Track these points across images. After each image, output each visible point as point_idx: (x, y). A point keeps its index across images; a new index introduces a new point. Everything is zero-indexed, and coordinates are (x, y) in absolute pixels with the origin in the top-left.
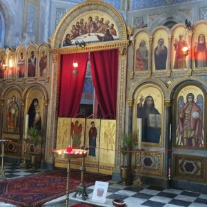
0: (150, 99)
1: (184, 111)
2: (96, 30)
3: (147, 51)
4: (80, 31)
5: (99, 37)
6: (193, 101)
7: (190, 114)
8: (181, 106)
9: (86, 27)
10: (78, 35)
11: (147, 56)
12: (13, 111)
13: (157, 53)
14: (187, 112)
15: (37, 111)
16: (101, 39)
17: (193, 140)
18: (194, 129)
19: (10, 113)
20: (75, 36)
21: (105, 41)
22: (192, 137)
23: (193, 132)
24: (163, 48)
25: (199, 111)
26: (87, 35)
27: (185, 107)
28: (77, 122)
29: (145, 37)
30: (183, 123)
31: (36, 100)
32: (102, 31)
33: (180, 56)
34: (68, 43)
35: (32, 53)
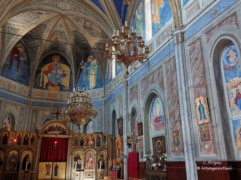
0: (79, 155)
2: (59, 130)
5: (60, 133)
7: (90, 159)
8: (87, 157)
9: (54, 128)
10: (51, 131)
11: (78, 141)
12: (13, 160)
13: (81, 141)
15: (28, 160)
16: (61, 134)
18: (91, 164)
19: (10, 161)
20: (49, 131)
22: (90, 166)
25: (92, 158)
28: (49, 164)
29: (77, 135)
30: (88, 162)
31: (28, 155)
32: (61, 131)
33: (88, 142)
34: (46, 133)
35: (26, 135)
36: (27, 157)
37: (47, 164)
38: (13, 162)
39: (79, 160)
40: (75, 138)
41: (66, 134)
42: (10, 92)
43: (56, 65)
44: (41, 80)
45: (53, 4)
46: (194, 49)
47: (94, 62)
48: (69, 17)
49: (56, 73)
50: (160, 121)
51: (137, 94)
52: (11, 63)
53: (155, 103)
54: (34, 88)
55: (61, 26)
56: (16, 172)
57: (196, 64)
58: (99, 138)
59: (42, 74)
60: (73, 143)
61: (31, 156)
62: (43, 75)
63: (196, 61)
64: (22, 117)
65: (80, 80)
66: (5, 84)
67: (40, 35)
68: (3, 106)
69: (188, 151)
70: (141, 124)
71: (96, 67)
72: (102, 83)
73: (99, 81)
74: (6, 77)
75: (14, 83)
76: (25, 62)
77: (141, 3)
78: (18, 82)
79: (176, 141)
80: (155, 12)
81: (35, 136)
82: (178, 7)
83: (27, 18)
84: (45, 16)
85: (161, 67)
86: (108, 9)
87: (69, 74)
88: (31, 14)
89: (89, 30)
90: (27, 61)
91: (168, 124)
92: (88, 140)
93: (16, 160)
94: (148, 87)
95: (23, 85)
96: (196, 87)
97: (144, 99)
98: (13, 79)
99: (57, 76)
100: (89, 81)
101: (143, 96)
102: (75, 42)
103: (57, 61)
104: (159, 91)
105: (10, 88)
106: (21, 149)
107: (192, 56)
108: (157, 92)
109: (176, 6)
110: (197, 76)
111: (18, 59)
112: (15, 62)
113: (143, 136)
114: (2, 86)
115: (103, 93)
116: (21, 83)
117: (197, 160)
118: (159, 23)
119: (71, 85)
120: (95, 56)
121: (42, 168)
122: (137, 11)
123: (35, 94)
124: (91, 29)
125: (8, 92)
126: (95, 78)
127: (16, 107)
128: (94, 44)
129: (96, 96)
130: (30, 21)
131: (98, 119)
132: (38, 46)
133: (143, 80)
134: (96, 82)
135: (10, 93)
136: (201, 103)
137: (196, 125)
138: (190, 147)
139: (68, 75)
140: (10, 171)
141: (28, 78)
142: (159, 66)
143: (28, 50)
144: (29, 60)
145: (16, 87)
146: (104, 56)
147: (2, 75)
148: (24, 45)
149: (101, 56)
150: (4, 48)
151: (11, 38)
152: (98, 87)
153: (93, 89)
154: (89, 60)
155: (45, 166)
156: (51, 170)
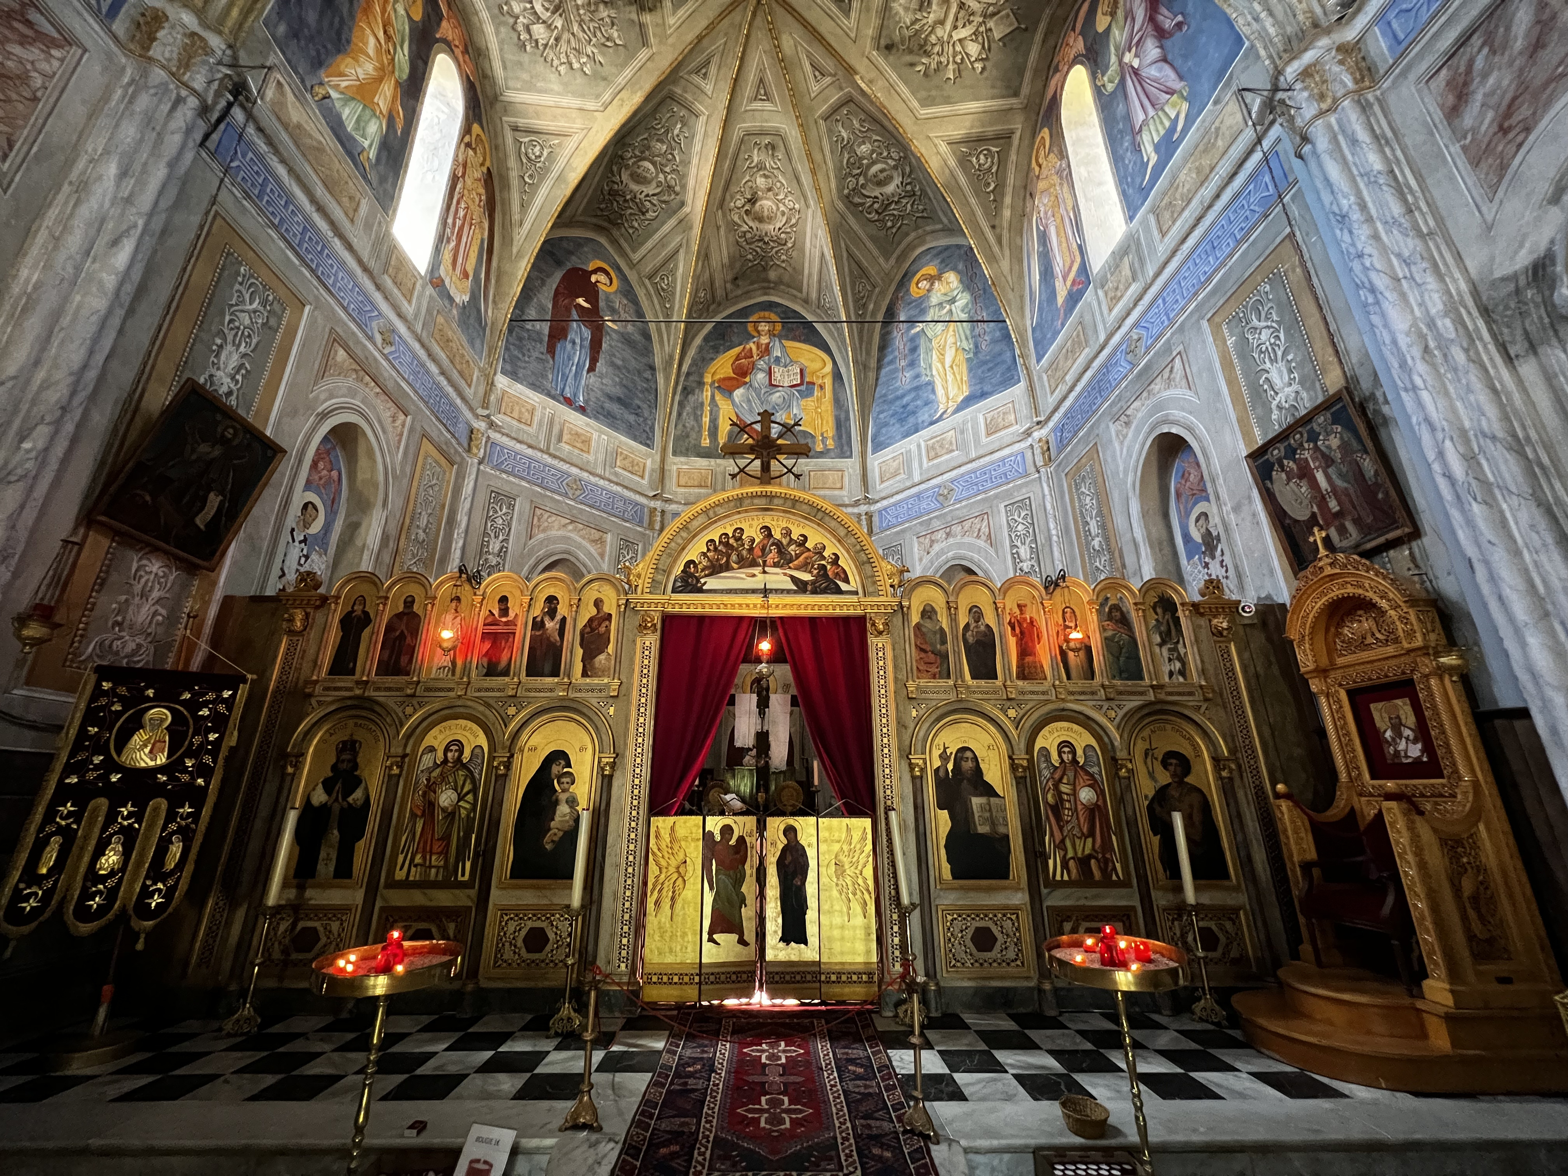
0: (968, 754)
1: (1056, 786)
2: (785, 560)
3: (941, 629)
4: (734, 557)
5: (794, 579)
6: (1074, 761)
7: (1075, 793)
8: (1046, 773)
9: (751, 550)
10: (727, 568)
11: (944, 642)
12: (446, 798)
13: (971, 640)
14: (1065, 788)
15: (563, 797)
16: (802, 587)
17: (1093, 861)
18: (1092, 834)
20: (715, 569)
21: (814, 592)
22: (1090, 857)
23: (1090, 840)
24: (983, 628)
25: (1094, 784)
26: (757, 571)
27: (1057, 776)
28: (727, 829)
29: (935, 597)
30: (1058, 817)
31: (559, 757)
32: (803, 567)
33: (1026, 649)
34: (689, 583)
35: (551, 600)
36: (555, 769)
37: (707, 836)
38: (451, 814)
39: (976, 802)
40: (915, 618)
41: (844, 586)
42: (555, 457)
43: (766, 350)
44: (706, 420)
47: (947, 285)
49: (771, 385)
52: (558, 334)
54: (675, 454)
55: (762, 92)
56: (465, 898)
58: (1113, 615)
59: (707, 393)
60: (911, 652)
61: (582, 765)
62: (713, 397)
65: (885, 395)
66: (527, 416)
67: (677, 189)
68: (519, 521)
71: (961, 302)
72: (1005, 366)
73: (985, 363)
74: (534, 386)
75: (577, 420)
76: (626, 338)
78: (596, 418)
81: (609, 607)
83: (589, 50)
84: (672, 21)
87: (828, 382)
88: (603, 14)
89: (908, 58)
90: (638, 337)
93: (470, 797)
95: (623, 438)
98: (569, 402)
99: (776, 397)
100: (931, 384)
102: (840, 190)
103: (771, 334)
105: (560, 439)
106: (512, 711)
111: (591, 318)
112: (579, 332)
114: (515, 423)
115: (1024, 409)
116: (616, 429)
119: (841, 425)
121: (674, 863)
123: (682, 482)
124: (923, 49)
125: (545, 456)
126: (962, 357)
127: (597, 535)
128: (943, 148)
129: (984, 440)
130: (608, 70)
132: (676, 251)
134: (970, 370)
135: (555, 462)
139: (822, 387)
140: (423, 885)
141: (646, 414)
143: (641, 294)
144: (647, 337)
145: (587, 442)
146: (1007, 213)
147: (513, 375)
148: (618, 269)
149: (987, 213)
150: (508, 241)
151: (535, 187)
152: (984, 395)
153: (958, 410)
154: (917, 288)
155: (695, 852)
156: (749, 888)
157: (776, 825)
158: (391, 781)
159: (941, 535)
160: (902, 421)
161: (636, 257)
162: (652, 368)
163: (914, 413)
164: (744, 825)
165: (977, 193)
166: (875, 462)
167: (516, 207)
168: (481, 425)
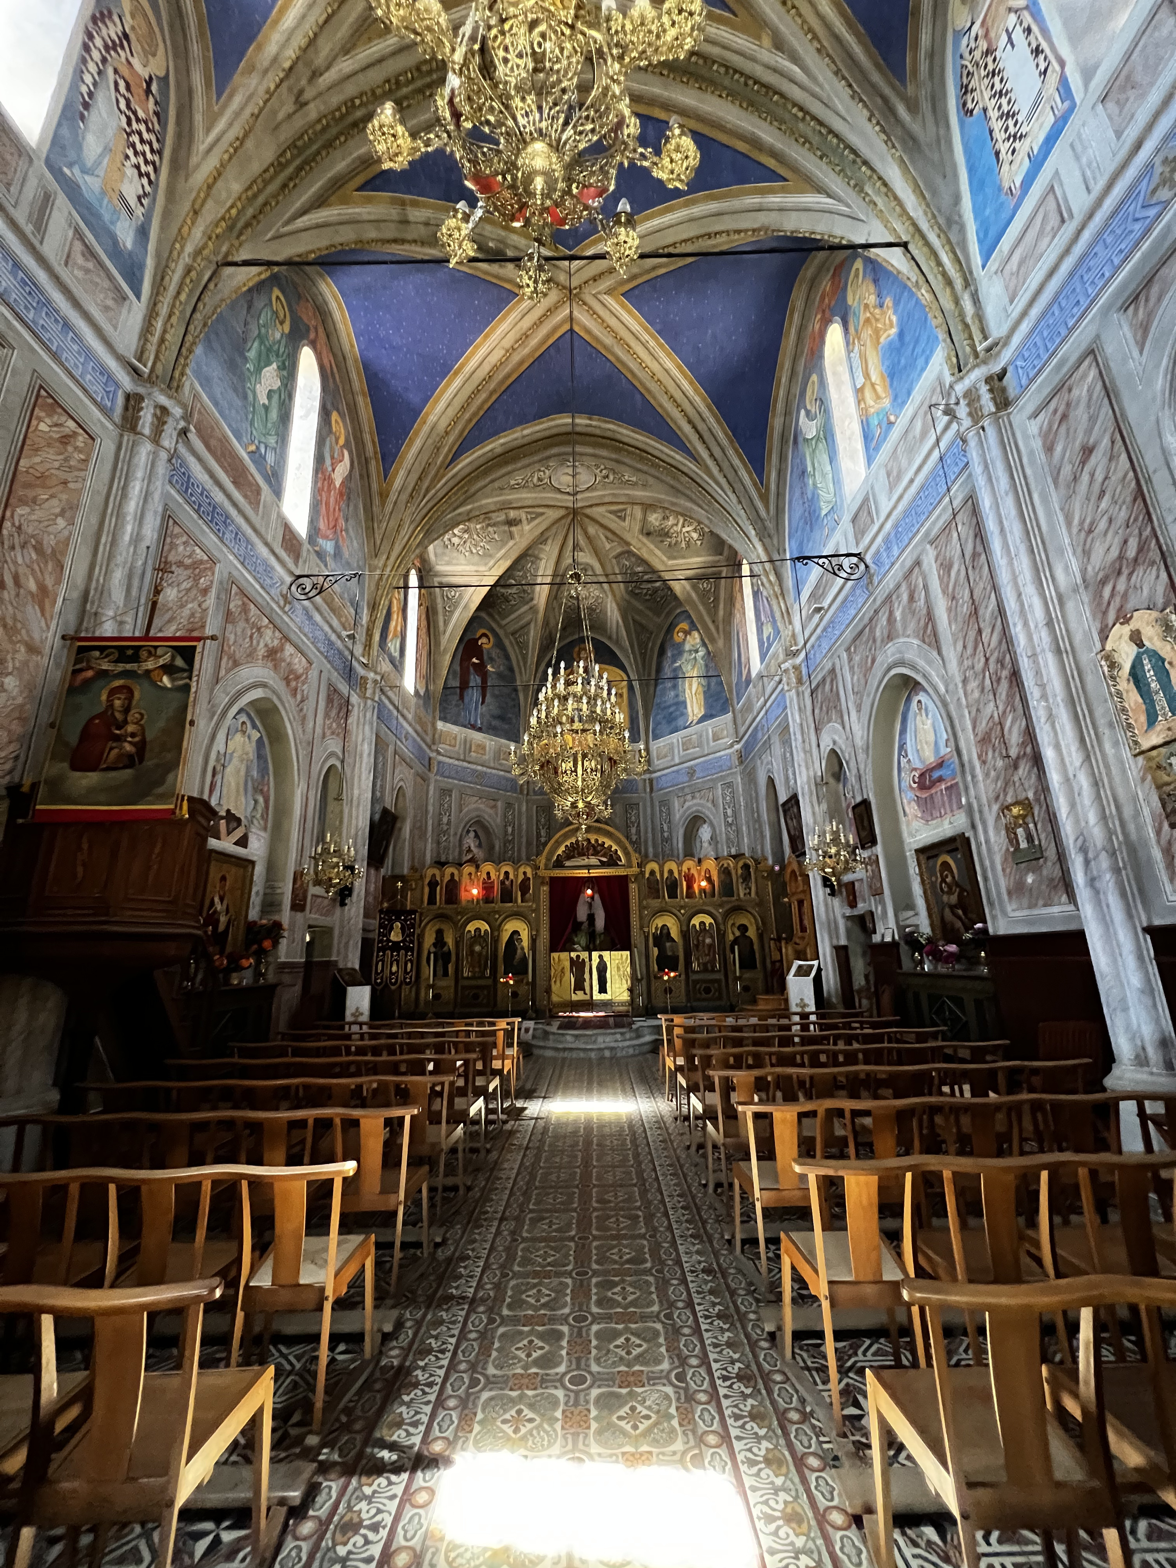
0: (666, 927)
1: (697, 938)
2: (596, 853)
4: (576, 852)
5: (600, 861)
6: (705, 929)
7: (704, 941)
8: (694, 933)
9: (583, 849)
10: (574, 857)
11: (658, 884)
12: (477, 948)
13: (668, 883)
14: (701, 939)
15: (519, 947)
16: (603, 865)
18: (709, 955)
19: (471, 952)
20: (569, 858)
21: (608, 866)
22: (708, 962)
23: (708, 957)
24: (673, 878)
25: (712, 937)
26: (585, 858)
27: (698, 934)
28: (578, 956)
30: (697, 949)
31: (516, 933)
32: (603, 856)
33: (690, 887)
34: (559, 864)
35: (507, 873)
36: (515, 937)
37: (571, 959)
38: (480, 954)
39: (668, 944)
40: (647, 876)
41: (619, 863)
42: (470, 762)
45: (540, 480)
46: (1064, 417)
47: (694, 639)
48: (596, 512)
50: (940, 779)
51: (839, 699)
52: (464, 686)
53: (911, 715)
55: (577, 549)
56: (489, 982)
57: (1085, 478)
58: (725, 872)
60: (645, 890)
61: (525, 935)
63: (1083, 463)
64: (510, 829)
65: (659, 704)
67: (529, 591)
68: (455, 803)
69: (1092, 882)
70: (866, 803)
71: (701, 653)
72: (723, 701)
74: (455, 723)
75: (478, 737)
76: (500, 675)
77: (814, 378)
79: (1023, 845)
80: (867, 375)
82: (958, 283)
83: (482, 544)
84: (527, 528)
85: (918, 563)
86: (701, 437)
87: (625, 691)
88: (490, 529)
89: (659, 539)
90: (507, 673)
91: (975, 783)
92: (690, 880)
93: (486, 948)
94: (873, 661)
95: (500, 740)
96: (1103, 582)
97: (866, 708)
98: (473, 727)
100: (684, 703)
101: (861, 699)
102: (626, 589)
104: (921, 663)
105: (470, 751)
106: (497, 916)
107: (1059, 449)
108: (913, 667)
109: (949, 282)
110: (1103, 525)
111: (480, 669)
112: (475, 680)
113: (879, 849)
114: (448, 747)
115: (732, 730)
116: (499, 736)
117: (1149, 918)
118: (886, 403)
119: (633, 721)
120: (692, 622)
121: (560, 968)
122: (803, 412)
124: (667, 535)
125: (465, 763)
126: (701, 689)
127: (493, 804)
129: (712, 744)
130: (492, 552)
131: (726, 815)
132: (528, 624)
133: (855, 640)
134: (705, 699)
135: (468, 765)
136: (1141, 644)
137: (1126, 754)
138: (1104, 862)
139: (621, 696)
140: (474, 978)
141: (514, 721)
142: (909, 563)
143: (507, 643)
144: (511, 669)
145: (484, 748)
146: (721, 613)
147: (444, 719)
148: (492, 630)
149: (709, 613)
150: (438, 644)
151: (452, 612)
152: (712, 716)
153: (699, 722)
154: (679, 637)
155: (567, 964)
156: (587, 976)
157: (595, 955)
158: (457, 944)
159: (689, 797)
160: (669, 722)
161: (504, 622)
162: (516, 690)
163: (675, 719)
164: (584, 955)
165: (704, 604)
166: (655, 745)
167: (441, 623)
168: (433, 755)
